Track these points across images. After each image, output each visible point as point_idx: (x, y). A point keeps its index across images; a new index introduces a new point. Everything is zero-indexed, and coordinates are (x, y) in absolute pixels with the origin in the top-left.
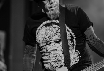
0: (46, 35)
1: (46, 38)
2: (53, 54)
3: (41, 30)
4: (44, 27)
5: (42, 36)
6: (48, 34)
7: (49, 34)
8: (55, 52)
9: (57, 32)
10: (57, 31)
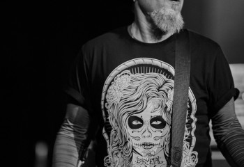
0: (131, 93)
1: (130, 101)
2: (143, 154)
3: (118, 79)
4: (128, 71)
5: (120, 95)
6: (136, 90)
7: (138, 90)
8: (147, 151)
9: (159, 91)
10: (160, 87)
